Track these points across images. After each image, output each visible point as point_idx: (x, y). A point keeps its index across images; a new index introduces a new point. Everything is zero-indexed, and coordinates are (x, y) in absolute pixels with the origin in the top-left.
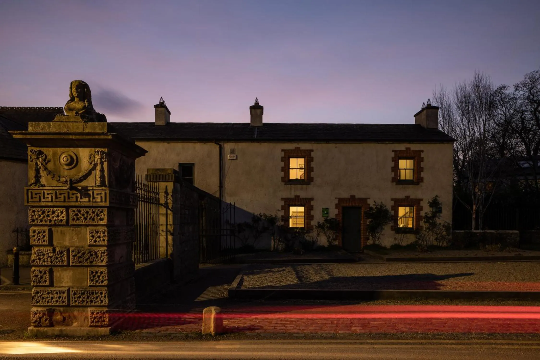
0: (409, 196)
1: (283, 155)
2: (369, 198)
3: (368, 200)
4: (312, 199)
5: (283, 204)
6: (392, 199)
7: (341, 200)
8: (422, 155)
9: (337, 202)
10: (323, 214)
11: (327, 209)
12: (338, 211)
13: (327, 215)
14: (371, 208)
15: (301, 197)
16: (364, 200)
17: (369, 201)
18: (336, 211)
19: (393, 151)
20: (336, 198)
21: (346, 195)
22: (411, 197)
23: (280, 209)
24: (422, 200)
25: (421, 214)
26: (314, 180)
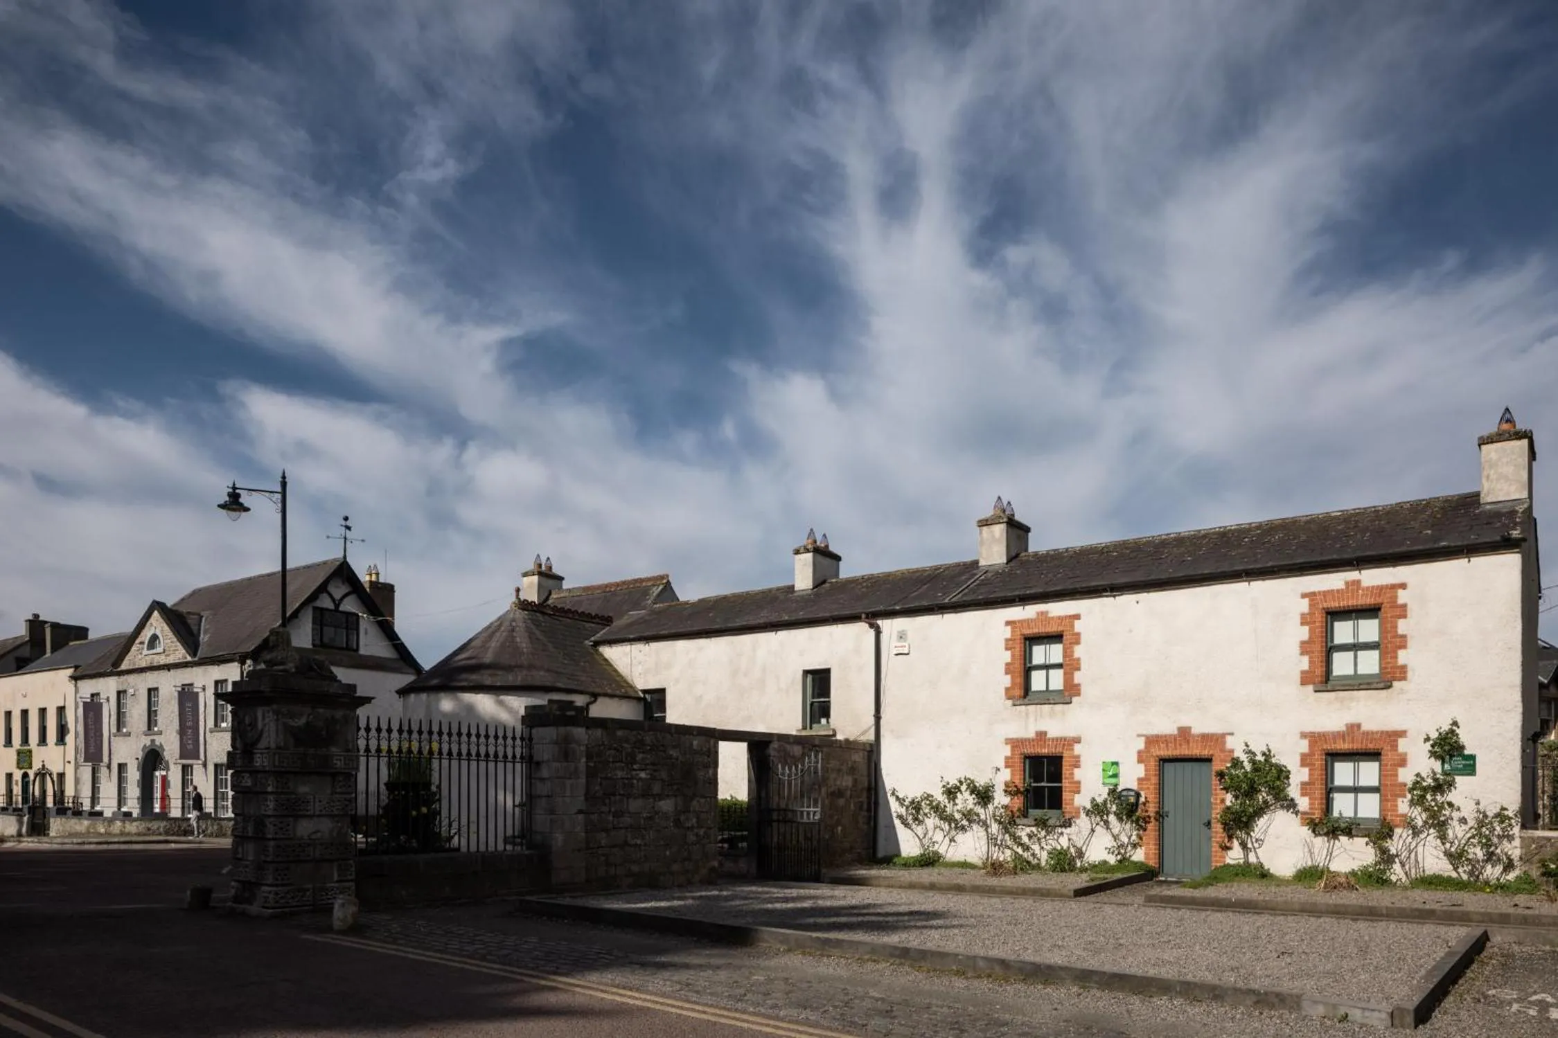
0: (1359, 726)
1: (1008, 635)
2: (1232, 734)
3: (1229, 738)
4: (1078, 740)
5: (1009, 754)
6: (1304, 735)
7: (1152, 741)
8: (1403, 597)
9: (1141, 745)
10: (1104, 778)
11: (1116, 764)
12: (1146, 770)
13: (1113, 781)
14: (1236, 763)
15: (1049, 736)
16: (1217, 740)
17: (1230, 743)
18: (1140, 771)
19: (1304, 596)
20: (1139, 736)
21: (1166, 726)
22: (1365, 727)
23: (1001, 764)
24: (1402, 734)
25: (1401, 779)
26: (1083, 689)
